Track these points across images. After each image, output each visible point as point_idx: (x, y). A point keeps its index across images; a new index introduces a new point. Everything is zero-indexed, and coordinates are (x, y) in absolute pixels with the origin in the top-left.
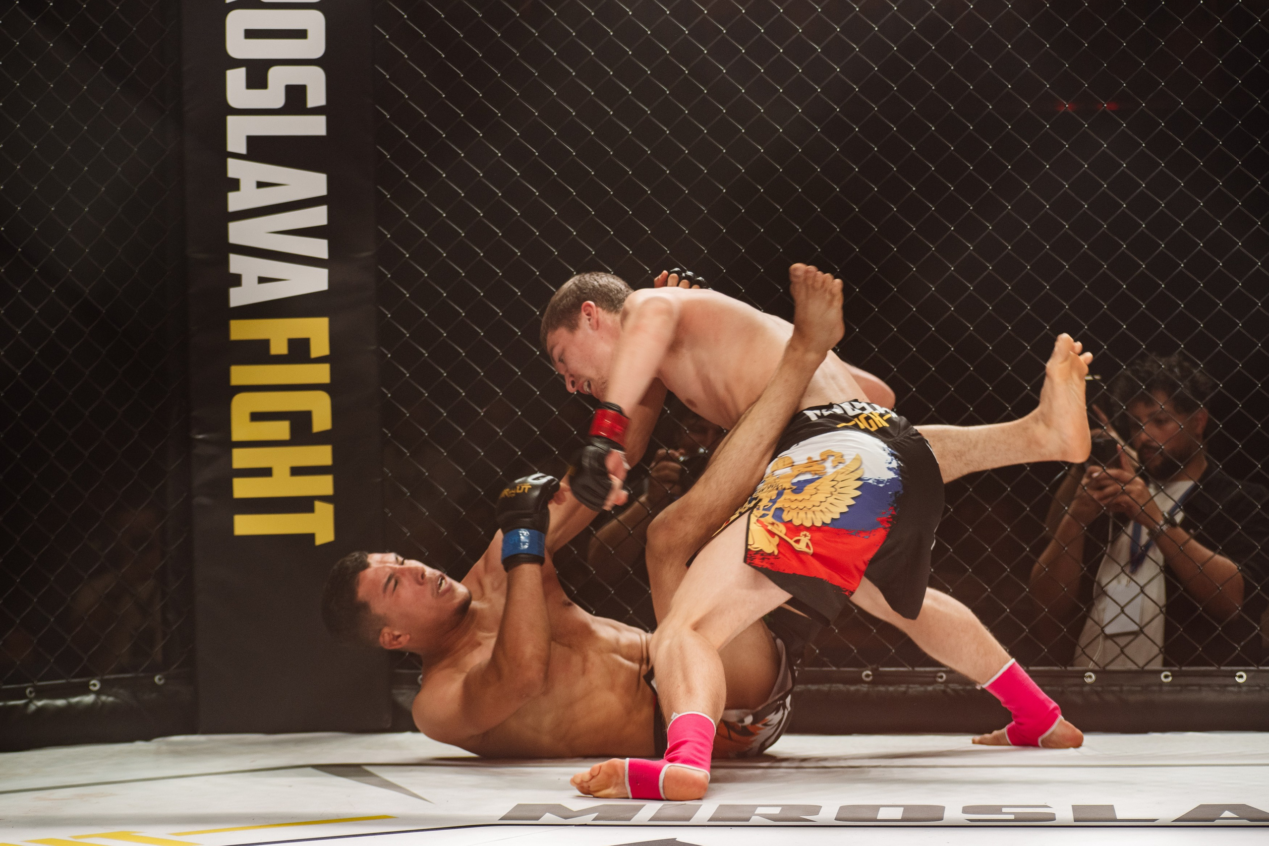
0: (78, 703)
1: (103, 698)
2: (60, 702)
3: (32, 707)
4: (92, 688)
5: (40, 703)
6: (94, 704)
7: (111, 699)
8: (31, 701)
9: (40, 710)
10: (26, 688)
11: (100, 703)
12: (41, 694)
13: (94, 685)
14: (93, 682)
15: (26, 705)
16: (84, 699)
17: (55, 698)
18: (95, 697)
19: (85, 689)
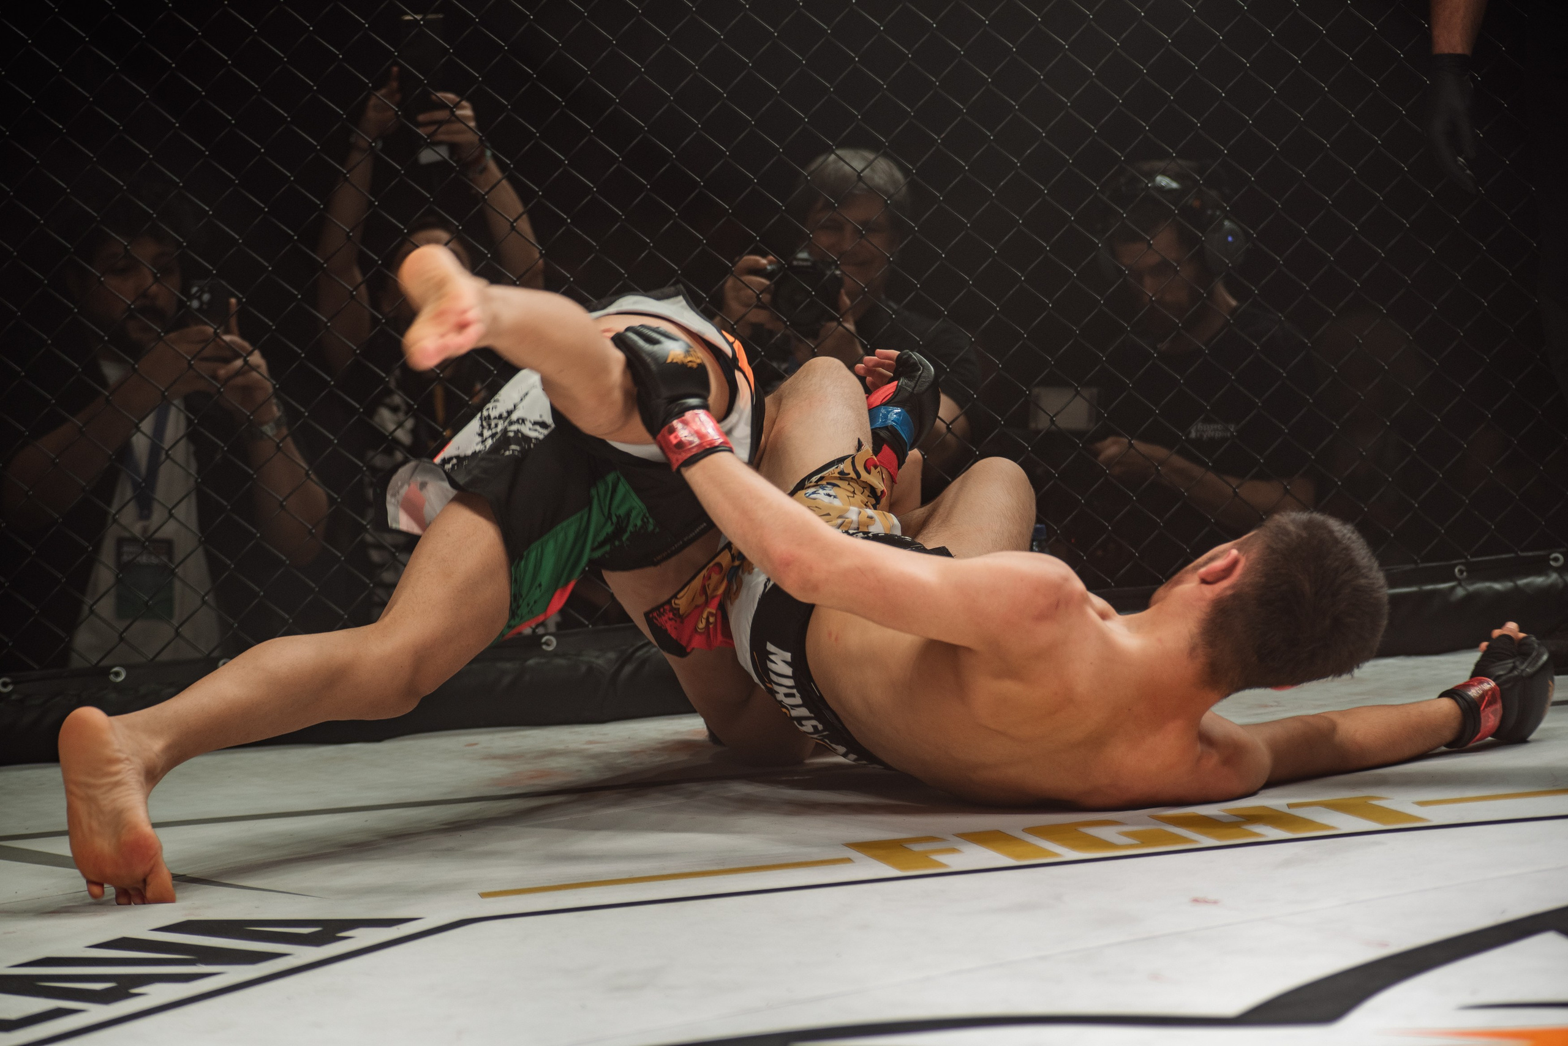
0: (1527, 585)
2: (1498, 586)
3: (1460, 592)
4: (1552, 563)
5: (1472, 588)
6: (1552, 586)
8: (1460, 584)
9: (1470, 597)
10: (1455, 565)
11: (1561, 585)
12: (1476, 573)
13: (1556, 559)
14: (1554, 555)
15: (1453, 588)
16: (1539, 580)
17: (1495, 579)
18: (1554, 577)
19: (1541, 567)
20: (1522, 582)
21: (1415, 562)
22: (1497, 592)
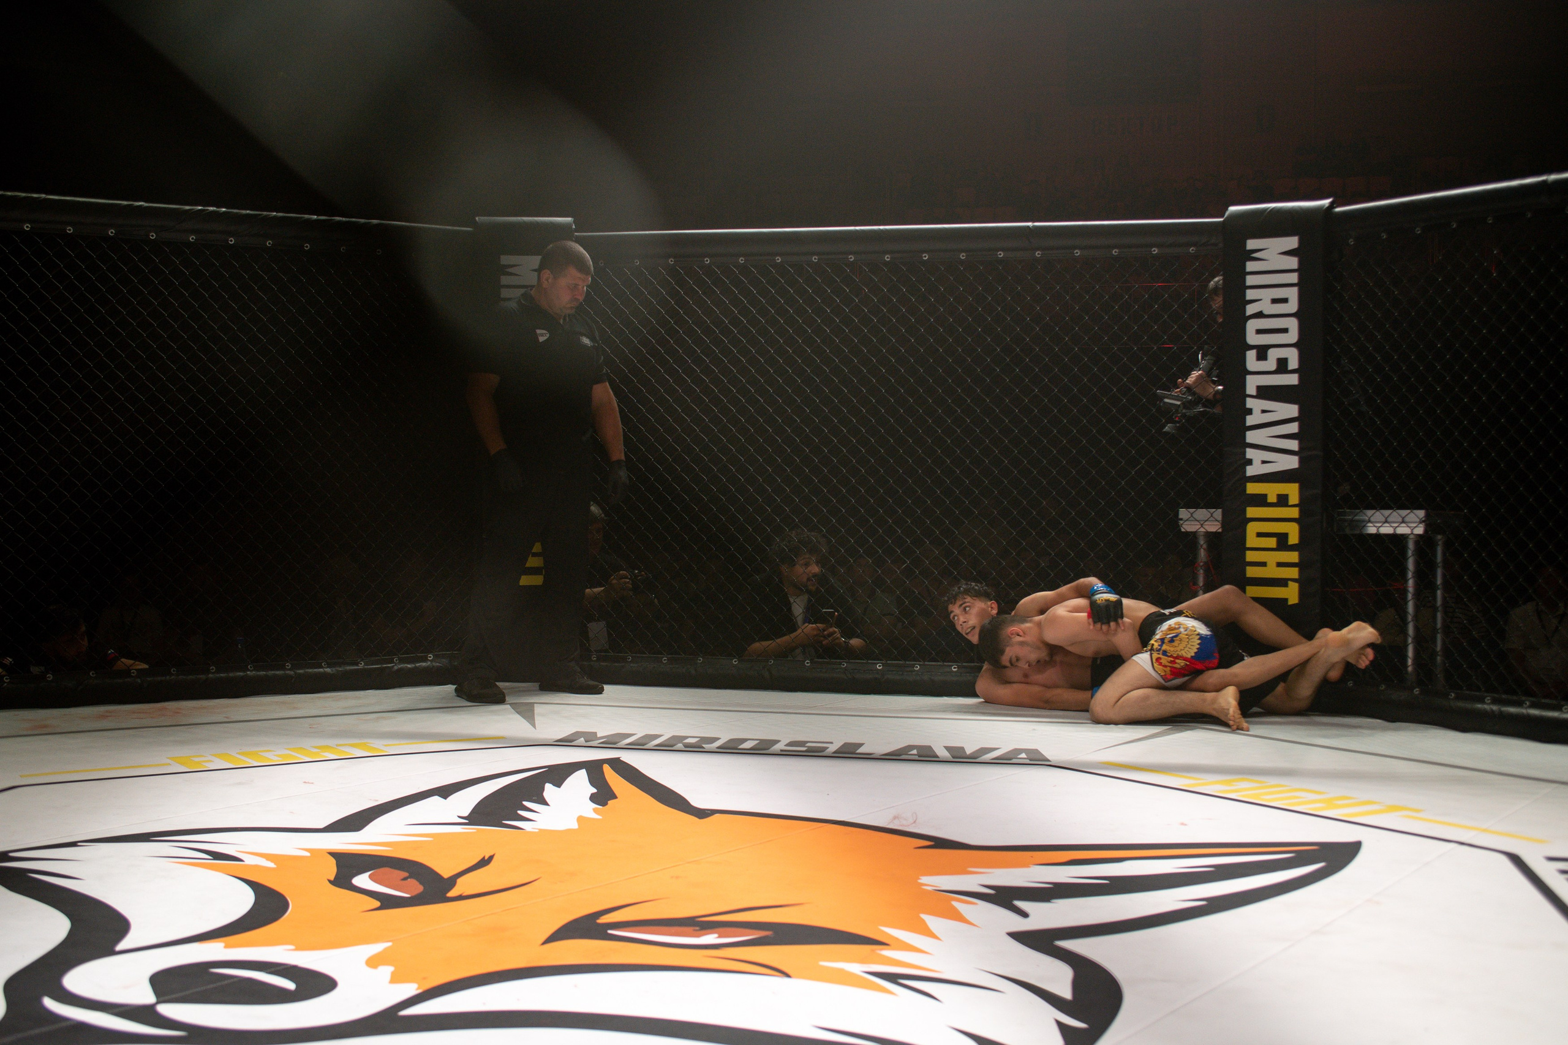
0: (420, 666)
1: (434, 664)
2: (409, 666)
3: (396, 668)
5: (399, 666)
6: (428, 667)
7: (437, 664)
8: (395, 665)
12: (402, 661)
13: (430, 657)
15: (393, 666)
16: (424, 664)
17: (408, 663)
18: (429, 663)
19: (425, 659)
20: (417, 665)
21: (380, 656)
22: (410, 669)
